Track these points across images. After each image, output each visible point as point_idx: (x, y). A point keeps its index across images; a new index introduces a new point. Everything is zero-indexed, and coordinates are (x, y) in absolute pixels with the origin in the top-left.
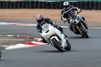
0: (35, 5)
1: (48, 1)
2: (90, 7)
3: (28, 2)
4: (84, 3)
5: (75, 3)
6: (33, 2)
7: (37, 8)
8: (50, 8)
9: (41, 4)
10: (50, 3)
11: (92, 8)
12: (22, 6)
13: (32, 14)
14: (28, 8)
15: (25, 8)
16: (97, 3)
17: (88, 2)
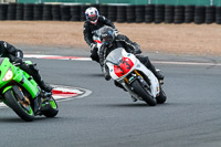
0: (36, 12)
1: (66, 4)
2: (156, 17)
3: (22, 5)
4: (143, 7)
5: (125, 7)
6: (31, 6)
7: (40, 18)
8: (68, 19)
9: (50, 11)
10: (69, 7)
11: (161, 20)
12: (9, 15)
13: (29, 32)
14: (22, 19)
15: (14, 18)
16: (173, 8)
17: (153, 6)
